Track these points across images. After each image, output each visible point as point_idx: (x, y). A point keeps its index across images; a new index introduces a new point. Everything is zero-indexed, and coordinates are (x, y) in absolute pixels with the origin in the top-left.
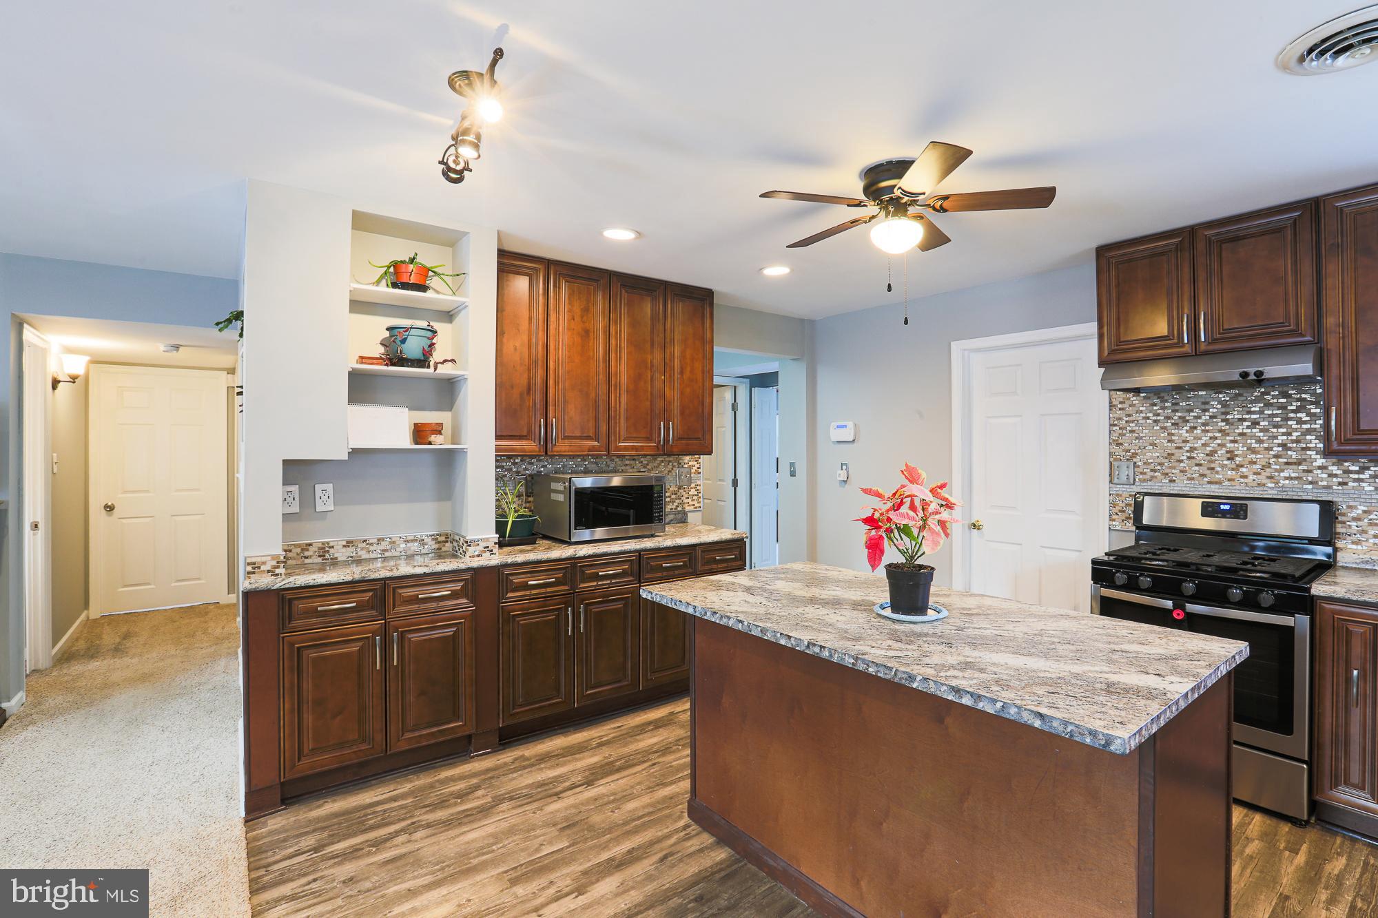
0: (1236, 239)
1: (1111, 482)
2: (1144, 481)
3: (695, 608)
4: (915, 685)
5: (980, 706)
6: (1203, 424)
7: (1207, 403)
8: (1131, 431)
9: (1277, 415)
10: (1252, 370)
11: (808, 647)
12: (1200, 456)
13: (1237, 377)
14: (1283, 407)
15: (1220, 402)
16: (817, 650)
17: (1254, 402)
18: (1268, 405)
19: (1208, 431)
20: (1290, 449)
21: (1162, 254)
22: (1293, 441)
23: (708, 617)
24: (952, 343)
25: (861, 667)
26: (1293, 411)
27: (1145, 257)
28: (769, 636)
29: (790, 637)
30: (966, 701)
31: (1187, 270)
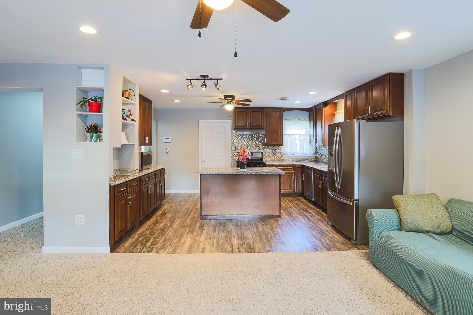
0: (254, 111)
1: (232, 150)
2: (237, 150)
4: (261, 174)
5: (270, 174)
6: (246, 140)
7: (247, 137)
8: (235, 141)
9: (256, 139)
10: (258, 132)
11: (243, 173)
12: (245, 145)
13: (256, 133)
14: (257, 138)
15: (248, 136)
16: (245, 173)
17: (253, 137)
18: (255, 137)
19: (247, 141)
20: (257, 144)
21: (244, 111)
22: (258, 143)
24: (199, 120)
25: (253, 174)
26: (258, 138)
27: (242, 111)
28: (235, 174)
29: (239, 173)
30: (268, 174)
31: (247, 115)
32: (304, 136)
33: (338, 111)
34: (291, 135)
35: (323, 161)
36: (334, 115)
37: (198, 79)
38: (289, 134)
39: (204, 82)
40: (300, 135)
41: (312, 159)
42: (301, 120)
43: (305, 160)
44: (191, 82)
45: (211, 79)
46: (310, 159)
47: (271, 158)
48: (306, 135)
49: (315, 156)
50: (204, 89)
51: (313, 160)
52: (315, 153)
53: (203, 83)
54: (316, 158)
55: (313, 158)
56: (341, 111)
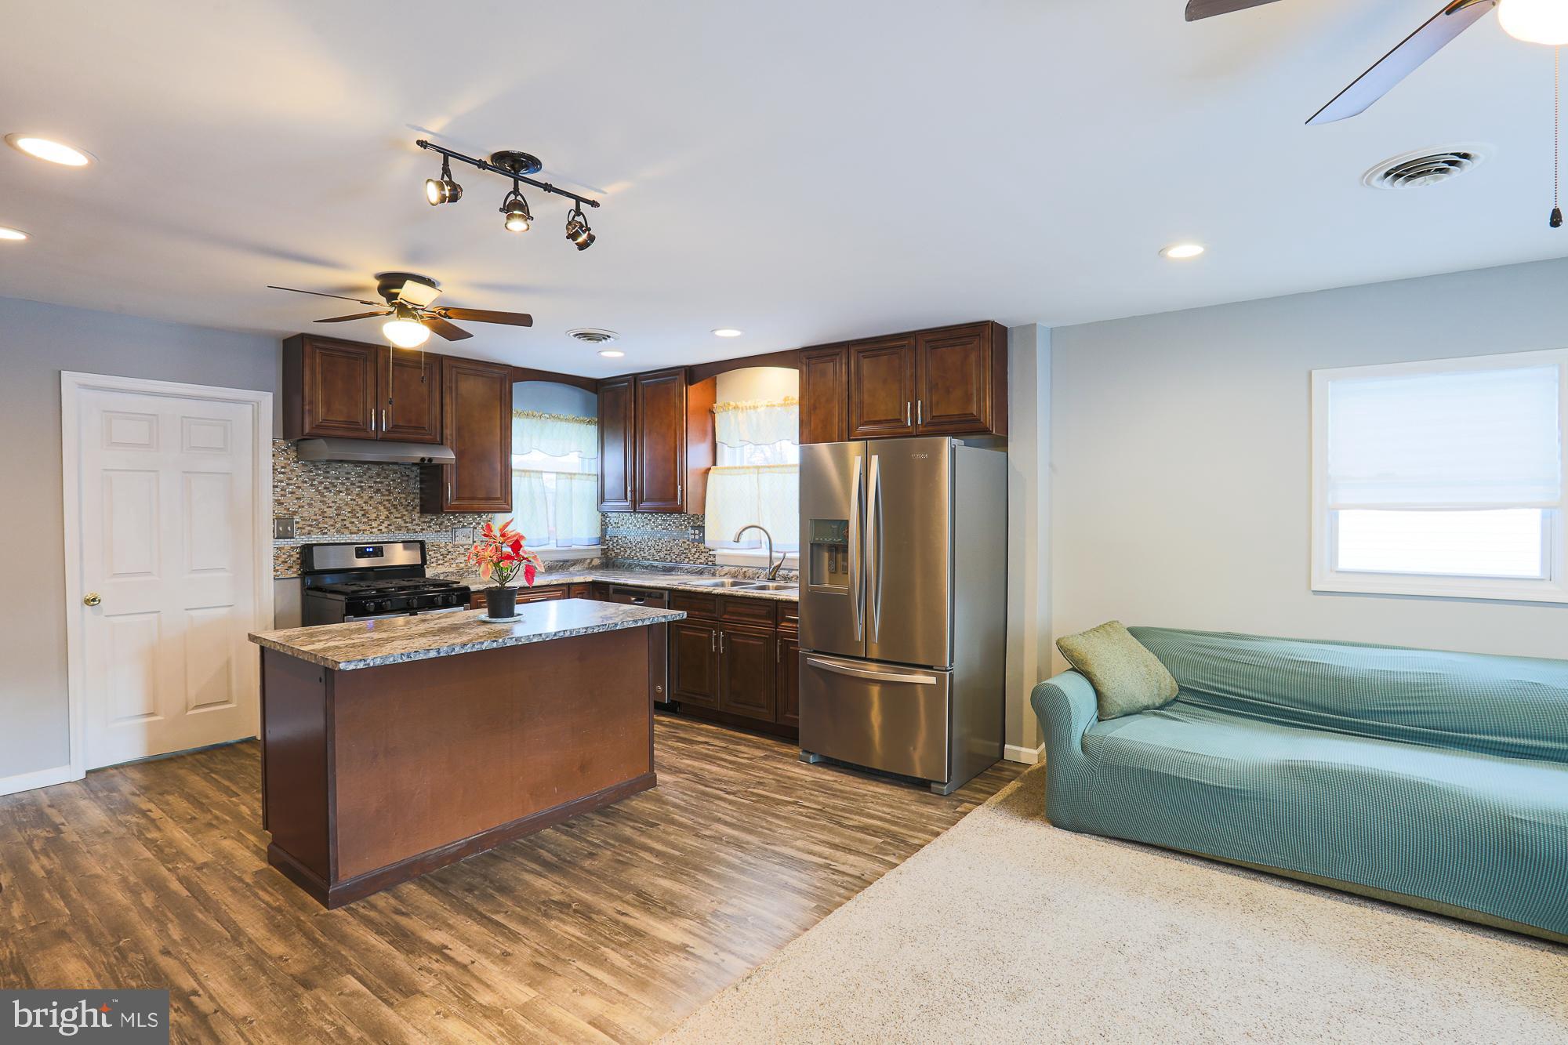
1: (273, 537)
2: (303, 534)
3: (438, 651)
6: (348, 489)
8: (291, 493)
15: (356, 473)
21: (355, 358)
22: (400, 504)
23: (458, 650)
24: (63, 372)
26: (400, 483)
27: (343, 357)
31: (371, 377)
32: (571, 479)
33: (732, 403)
34: (527, 473)
35: (647, 563)
36: (712, 412)
37: (481, 165)
38: (523, 471)
39: (516, 191)
40: (557, 473)
41: (592, 560)
42: (561, 420)
43: (575, 562)
44: (446, 170)
45: (547, 188)
46: (588, 561)
47: (454, 565)
48: (577, 476)
49: (602, 550)
50: (517, 225)
51: (596, 562)
52: (602, 540)
53: (512, 197)
54: (603, 556)
55: (596, 552)
56: (744, 402)
